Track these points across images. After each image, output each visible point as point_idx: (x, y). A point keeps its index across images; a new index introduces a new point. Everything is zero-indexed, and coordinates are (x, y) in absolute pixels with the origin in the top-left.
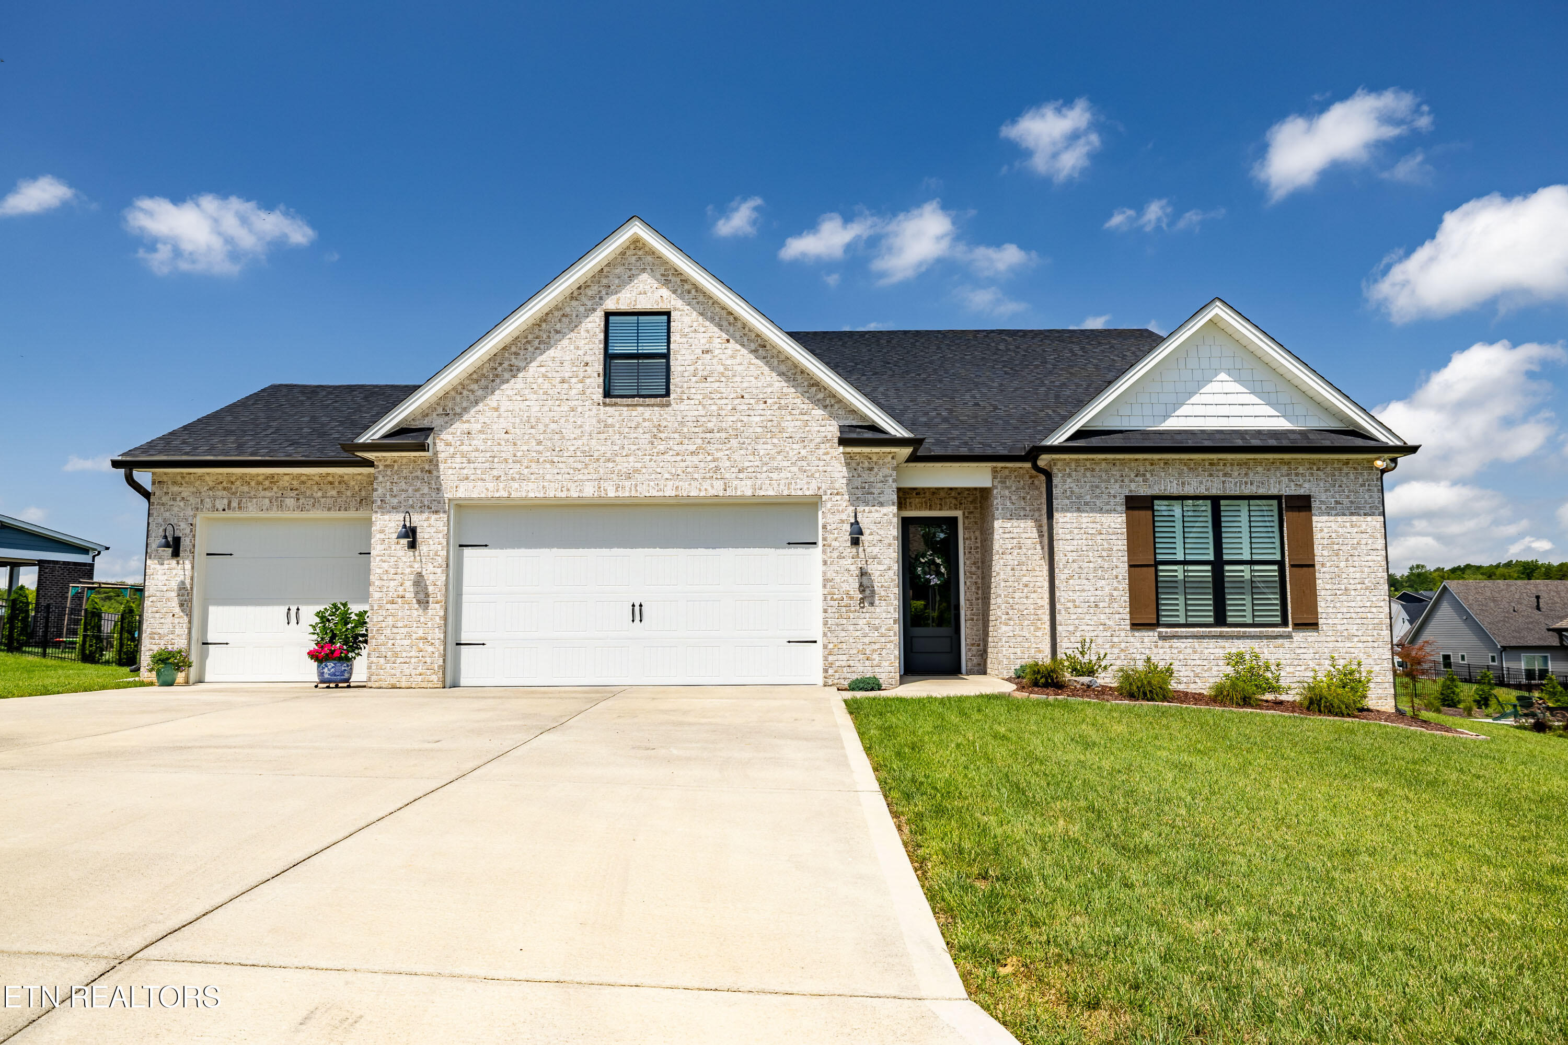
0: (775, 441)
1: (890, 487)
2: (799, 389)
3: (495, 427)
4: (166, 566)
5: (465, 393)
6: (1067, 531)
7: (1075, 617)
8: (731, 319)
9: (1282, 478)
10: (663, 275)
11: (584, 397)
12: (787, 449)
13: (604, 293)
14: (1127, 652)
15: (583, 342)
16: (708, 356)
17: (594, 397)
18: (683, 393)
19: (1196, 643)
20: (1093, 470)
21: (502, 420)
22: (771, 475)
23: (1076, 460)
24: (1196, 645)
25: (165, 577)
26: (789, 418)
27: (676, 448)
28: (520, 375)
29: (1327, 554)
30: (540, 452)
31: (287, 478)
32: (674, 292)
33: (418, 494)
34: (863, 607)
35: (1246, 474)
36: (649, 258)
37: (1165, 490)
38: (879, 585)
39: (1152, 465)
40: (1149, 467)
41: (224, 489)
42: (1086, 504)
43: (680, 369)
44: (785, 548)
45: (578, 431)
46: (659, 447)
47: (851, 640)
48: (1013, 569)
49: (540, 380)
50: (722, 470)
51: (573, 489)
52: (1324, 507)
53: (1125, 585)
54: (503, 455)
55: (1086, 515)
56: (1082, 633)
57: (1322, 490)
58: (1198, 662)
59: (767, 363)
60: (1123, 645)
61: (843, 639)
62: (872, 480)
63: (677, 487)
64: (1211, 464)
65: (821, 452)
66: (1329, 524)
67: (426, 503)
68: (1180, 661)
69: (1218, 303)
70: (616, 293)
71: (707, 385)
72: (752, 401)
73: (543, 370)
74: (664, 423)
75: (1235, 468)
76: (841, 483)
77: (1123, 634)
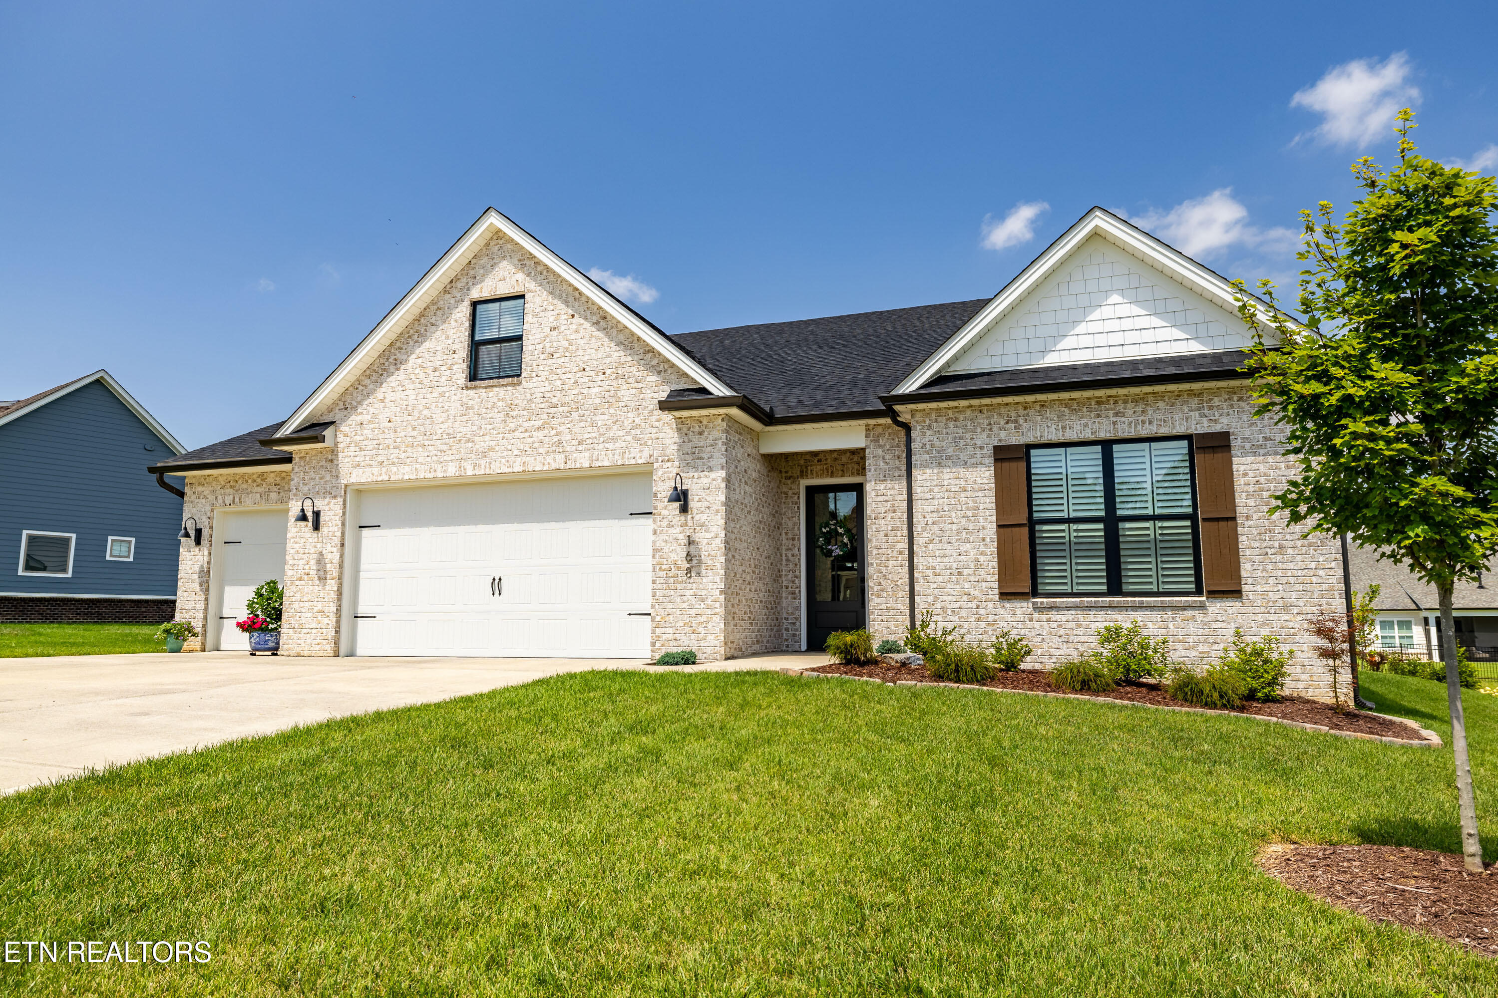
0: (612, 411)
1: (720, 450)
2: (636, 357)
3: (381, 417)
4: (192, 553)
5: (360, 387)
6: (926, 490)
7: (935, 586)
8: (577, 294)
9: (1192, 413)
10: (520, 260)
11: (451, 383)
12: (623, 418)
13: (471, 283)
14: (996, 626)
15: (453, 331)
16: (555, 333)
17: (459, 382)
18: (532, 371)
19: (1080, 616)
20: (956, 419)
21: (386, 410)
22: (607, 445)
23: (937, 409)
24: (1081, 618)
25: (191, 562)
26: (625, 387)
27: (525, 424)
28: (402, 367)
29: (1254, 504)
30: (414, 437)
31: (272, 475)
32: (528, 275)
33: (322, 482)
34: (690, 577)
35: (1143, 412)
36: (509, 246)
37: (1041, 436)
38: (706, 553)
39: (1026, 408)
40: (1022, 412)
41: (231, 487)
42: (948, 458)
43: (531, 348)
44: (627, 519)
45: (445, 415)
46: (511, 425)
47: (679, 612)
48: (886, 535)
49: (417, 371)
50: (564, 444)
51: (439, 470)
52: (1248, 445)
53: (993, 548)
54: (387, 442)
55: (948, 470)
56: (943, 604)
57: (1246, 424)
58: (1083, 638)
59: (608, 334)
60: (991, 618)
61: (670, 611)
62: (702, 444)
63: (524, 463)
64: (1098, 403)
65: (653, 419)
66: (1255, 466)
67: (328, 489)
68: (1060, 637)
69: (1098, 213)
70: (481, 283)
71: (554, 361)
72: (592, 373)
73: (420, 361)
74: (516, 402)
75: (1130, 405)
76: (672, 449)
77: (990, 605)
